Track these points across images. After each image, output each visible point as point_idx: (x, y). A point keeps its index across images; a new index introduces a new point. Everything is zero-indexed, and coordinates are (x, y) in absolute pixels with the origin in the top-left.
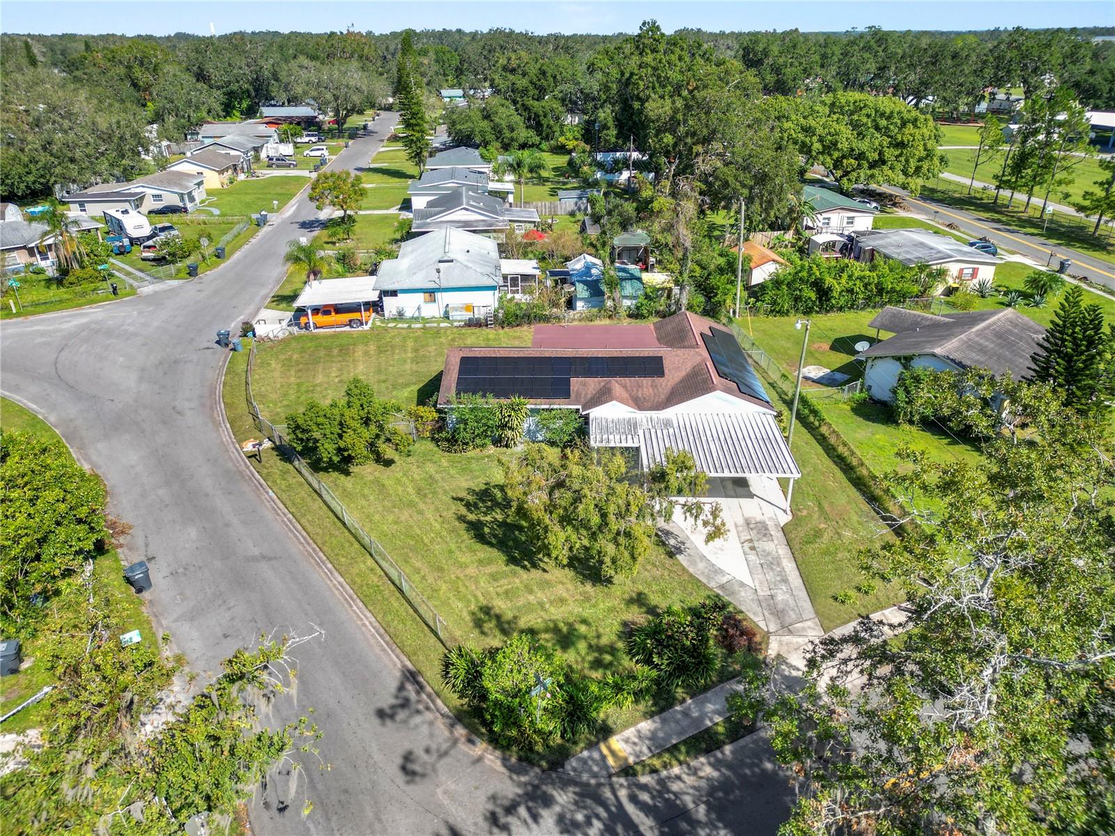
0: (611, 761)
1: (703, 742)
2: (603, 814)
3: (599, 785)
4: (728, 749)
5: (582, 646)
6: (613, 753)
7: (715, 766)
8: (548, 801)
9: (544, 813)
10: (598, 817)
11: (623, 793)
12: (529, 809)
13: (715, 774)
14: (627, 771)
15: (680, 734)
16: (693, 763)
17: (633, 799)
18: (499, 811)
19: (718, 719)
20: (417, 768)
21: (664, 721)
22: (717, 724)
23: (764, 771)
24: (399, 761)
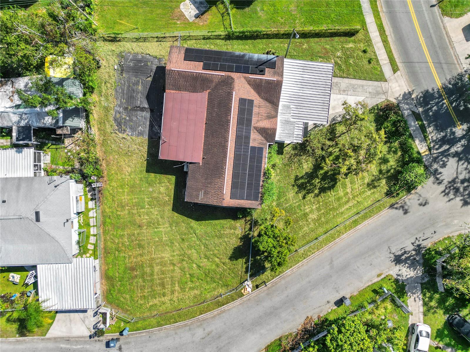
0: (427, 153)
1: (423, 129)
2: (441, 157)
3: (433, 157)
4: (425, 122)
5: (388, 156)
6: (425, 152)
7: (429, 127)
8: (436, 170)
9: (439, 171)
10: (442, 158)
11: (435, 152)
12: (438, 174)
13: (432, 128)
14: (430, 149)
15: (421, 134)
16: (428, 133)
17: (437, 149)
18: (438, 181)
19: (417, 123)
20: (424, 202)
21: (416, 137)
22: (418, 124)
23: (432, 115)
24: (422, 207)
